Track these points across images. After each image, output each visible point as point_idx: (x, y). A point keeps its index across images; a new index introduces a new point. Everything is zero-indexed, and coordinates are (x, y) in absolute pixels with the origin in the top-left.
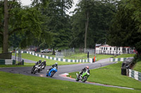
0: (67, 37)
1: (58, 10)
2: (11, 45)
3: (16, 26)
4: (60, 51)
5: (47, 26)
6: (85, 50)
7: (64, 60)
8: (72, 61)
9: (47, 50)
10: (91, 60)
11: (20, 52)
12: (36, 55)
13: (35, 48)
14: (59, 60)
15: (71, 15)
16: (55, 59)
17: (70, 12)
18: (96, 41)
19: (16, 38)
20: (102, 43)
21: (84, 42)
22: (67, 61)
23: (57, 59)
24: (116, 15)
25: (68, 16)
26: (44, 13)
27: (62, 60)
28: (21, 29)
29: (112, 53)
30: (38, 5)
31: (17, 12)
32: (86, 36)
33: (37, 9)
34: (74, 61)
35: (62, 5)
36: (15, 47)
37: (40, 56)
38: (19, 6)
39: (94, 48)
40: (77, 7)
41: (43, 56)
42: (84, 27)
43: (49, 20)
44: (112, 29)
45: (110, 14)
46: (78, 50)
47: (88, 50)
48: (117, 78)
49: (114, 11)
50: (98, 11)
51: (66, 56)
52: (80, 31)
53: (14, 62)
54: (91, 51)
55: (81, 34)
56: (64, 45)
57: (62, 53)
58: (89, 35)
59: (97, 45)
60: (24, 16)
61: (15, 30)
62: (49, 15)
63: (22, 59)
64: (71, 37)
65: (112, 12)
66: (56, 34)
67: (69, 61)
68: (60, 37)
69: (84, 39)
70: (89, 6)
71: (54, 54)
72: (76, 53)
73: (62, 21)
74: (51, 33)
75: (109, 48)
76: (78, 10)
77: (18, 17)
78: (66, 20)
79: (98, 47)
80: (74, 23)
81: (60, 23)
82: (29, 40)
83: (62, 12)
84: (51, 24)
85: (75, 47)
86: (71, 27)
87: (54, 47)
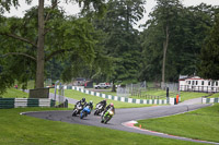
0: (135, 65)
1: (121, 22)
2: (48, 77)
3: (56, 46)
4: (123, 86)
5: (103, 47)
6: (163, 84)
7: (130, 100)
8: (142, 102)
9: (104, 85)
10: (172, 100)
11: (61, 88)
12: (87, 92)
13: (85, 81)
14: (123, 99)
15: (141, 30)
16: (116, 98)
17: (139, 25)
18: (179, 71)
19: (56, 66)
20: (190, 73)
21: (160, 73)
22: (134, 101)
23: (119, 99)
24: (211, 30)
25: (136, 31)
26: (99, 27)
27: (126, 100)
28: (63, 51)
29: (205, 89)
30: (90, 15)
31: (57, 25)
32: (164, 62)
33: (89, 21)
34: (145, 102)
35: (127, 14)
36: (53, 79)
37: (92, 93)
38: (61, 15)
39: (177, 81)
40: (151, 18)
41: (98, 94)
42: (162, 49)
43: (106, 37)
44: (205, 52)
45: (202, 29)
46: (151, 85)
47: (168, 85)
48: (213, 130)
49: (208, 24)
50: (184, 24)
51: (133, 94)
52: (155, 54)
53: (53, 102)
54: (172, 87)
55: (157, 60)
56: (130, 77)
57: (127, 89)
58: (169, 62)
59: (181, 77)
60: (67, 31)
61: (54, 53)
62: (107, 30)
63: (66, 98)
64: (141, 65)
65: (205, 26)
66: (117, 59)
67: (138, 101)
68: (124, 64)
69: (161, 67)
70: (169, 16)
71: (114, 90)
72: (149, 89)
73: (128, 39)
74: (110, 58)
75: (200, 82)
76: (153, 22)
77: (60, 34)
78: (133, 37)
79: (183, 80)
80: (146, 42)
81: (124, 43)
82: (76, 69)
83: (128, 26)
84: (111, 44)
85: (147, 80)
86: (141, 49)
87: (114, 81)
